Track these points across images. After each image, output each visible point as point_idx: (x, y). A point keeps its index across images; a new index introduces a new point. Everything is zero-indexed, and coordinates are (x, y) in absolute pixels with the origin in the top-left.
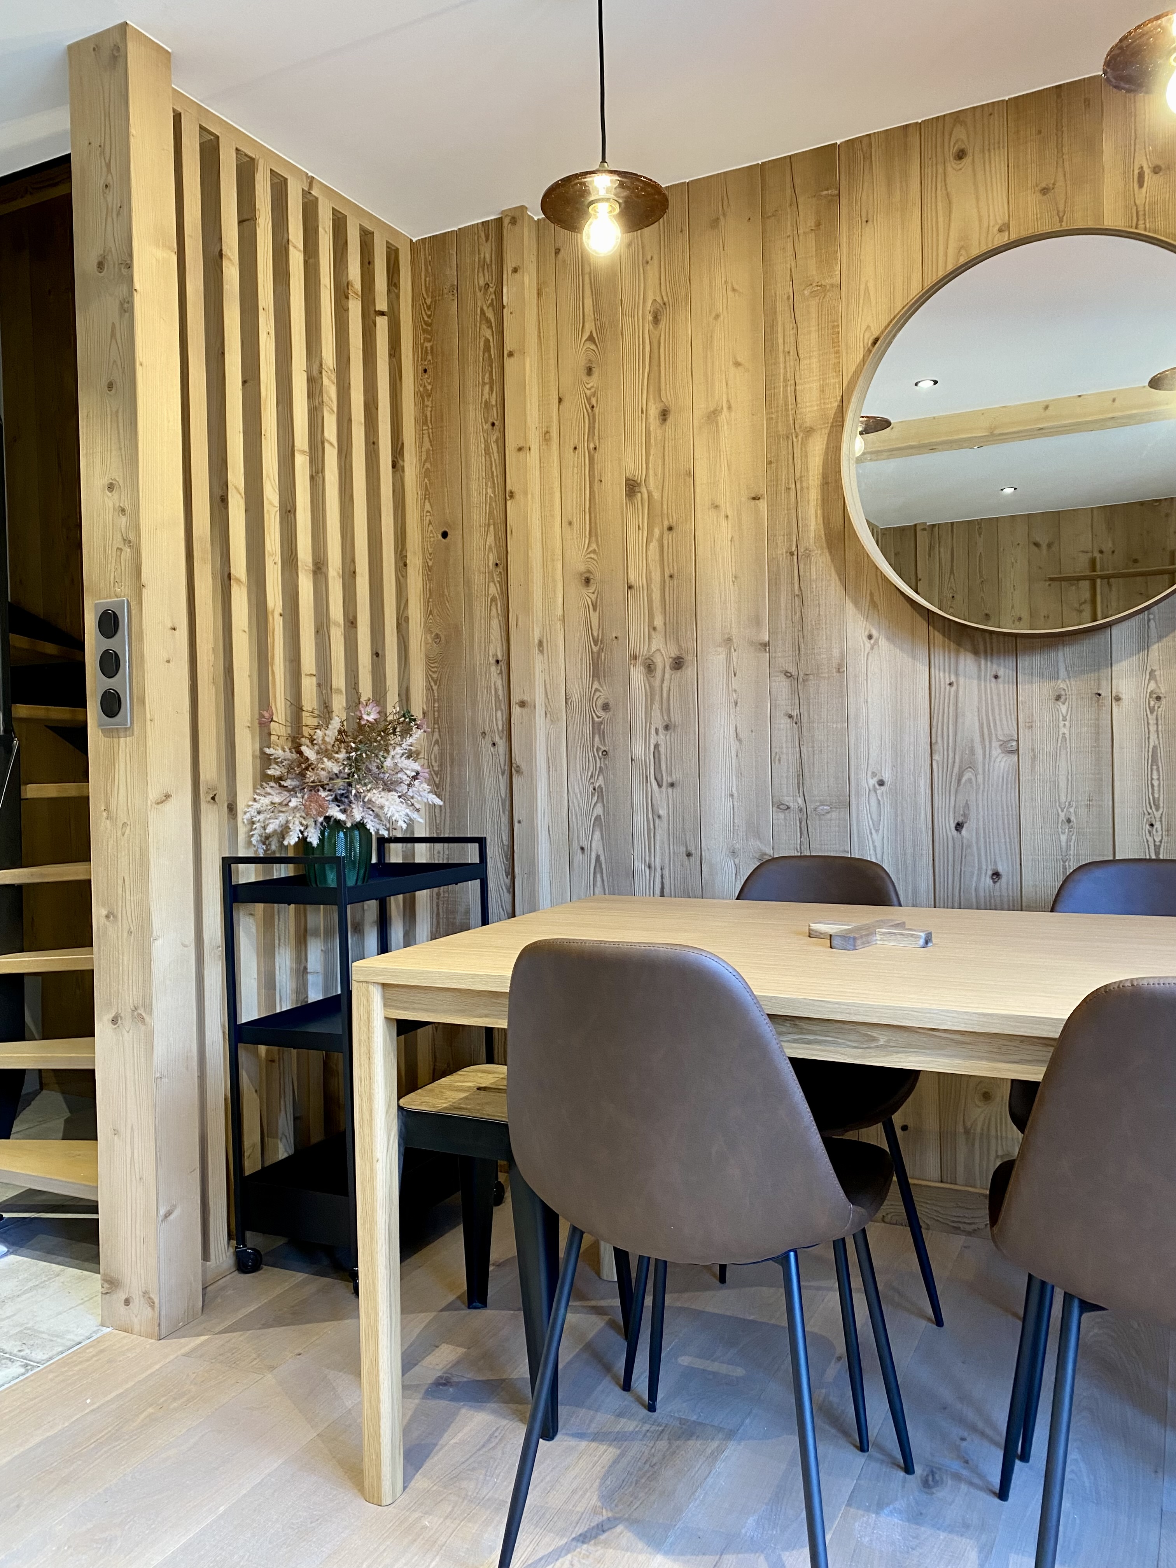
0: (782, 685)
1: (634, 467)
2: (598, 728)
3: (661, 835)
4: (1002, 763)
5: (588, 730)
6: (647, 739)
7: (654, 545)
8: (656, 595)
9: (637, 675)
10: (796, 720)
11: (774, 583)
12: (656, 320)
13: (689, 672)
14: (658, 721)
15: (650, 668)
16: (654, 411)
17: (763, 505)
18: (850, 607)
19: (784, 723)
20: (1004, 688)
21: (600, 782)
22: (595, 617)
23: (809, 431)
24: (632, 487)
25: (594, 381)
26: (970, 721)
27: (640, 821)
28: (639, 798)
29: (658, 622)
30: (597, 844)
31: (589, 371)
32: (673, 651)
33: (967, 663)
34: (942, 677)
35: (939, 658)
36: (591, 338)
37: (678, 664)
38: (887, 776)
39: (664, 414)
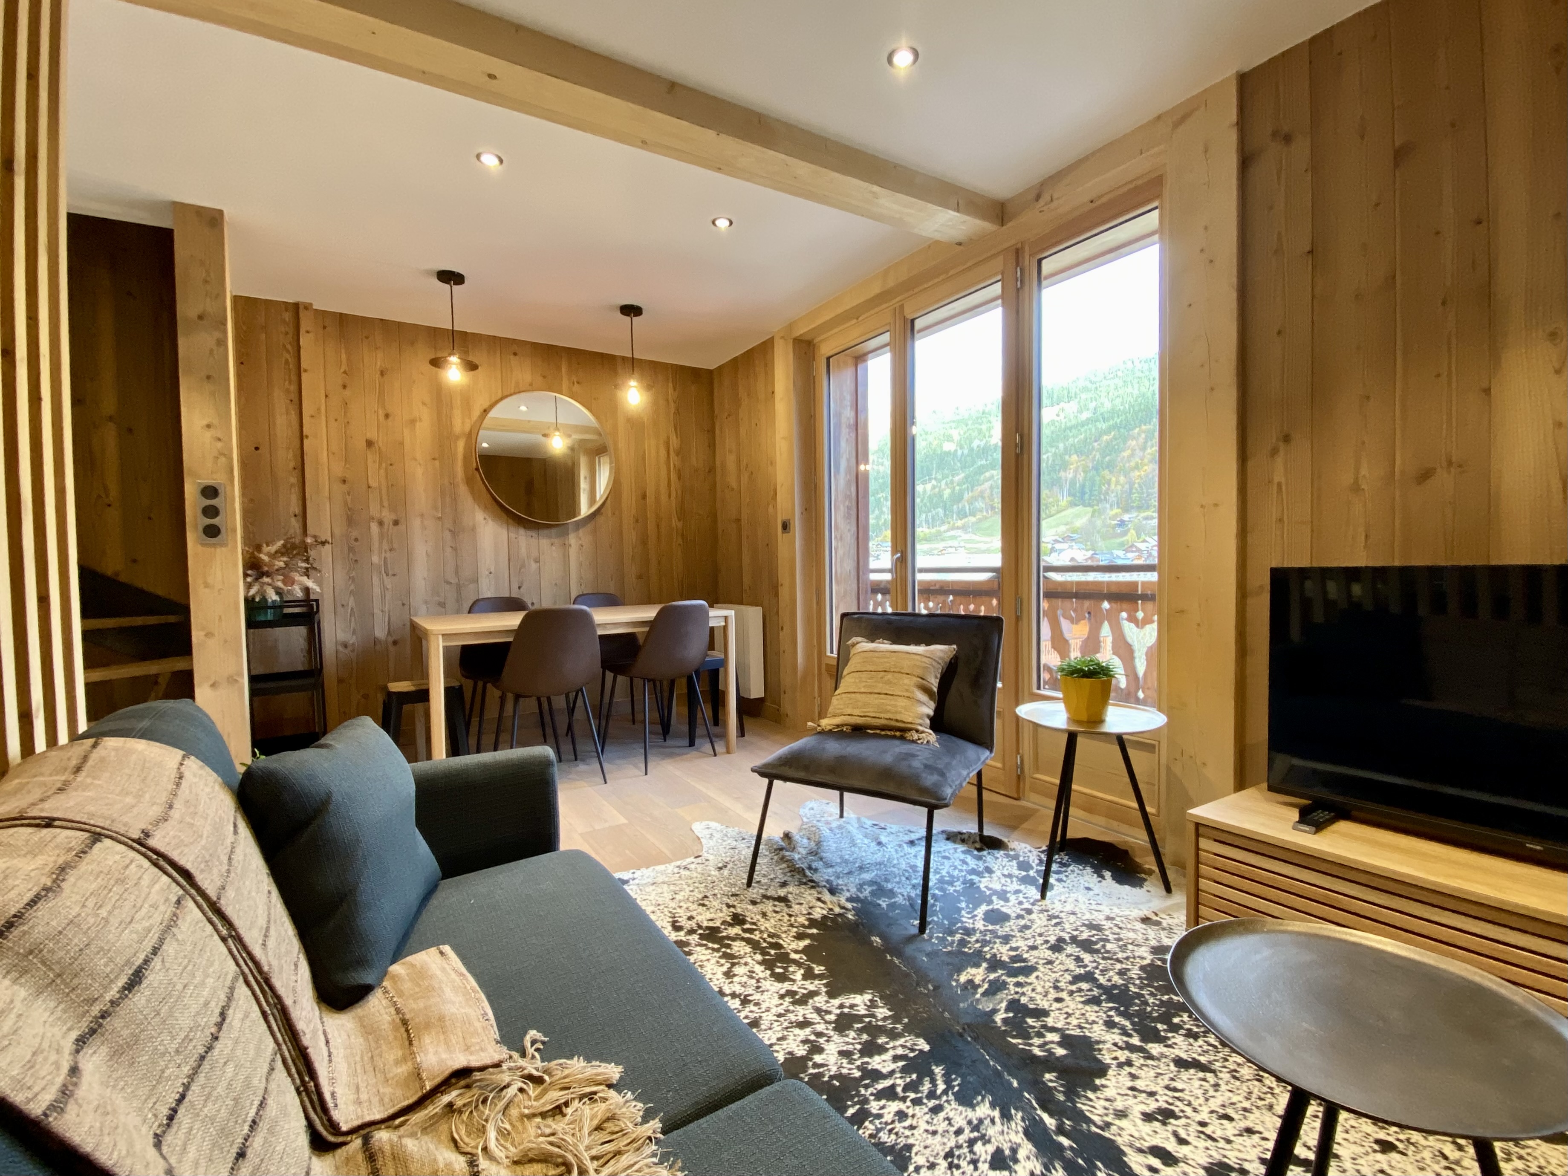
0: (448, 535)
1: (372, 434)
2: (351, 549)
3: (388, 595)
4: (534, 566)
5: (346, 549)
6: (380, 553)
7: (382, 472)
8: (384, 492)
9: (374, 528)
10: (455, 549)
11: (443, 494)
12: (382, 374)
13: (402, 527)
14: (386, 546)
15: (381, 523)
16: (381, 413)
17: (437, 463)
18: (476, 507)
19: (449, 550)
20: (534, 542)
21: (353, 574)
22: (349, 498)
23: (457, 438)
24: (370, 444)
25: (347, 392)
26: (523, 551)
27: (377, 591)
28: (376, 581)
29: (386, 504)
30: (351, 602)
31: (344, 387)
32: (394, 517)
33: (522, 531)
34: (512, 535)
35: (512, 529)
36: (345, 372)
37: (396, 523)
38: (492, 570)
39: (387, 416)
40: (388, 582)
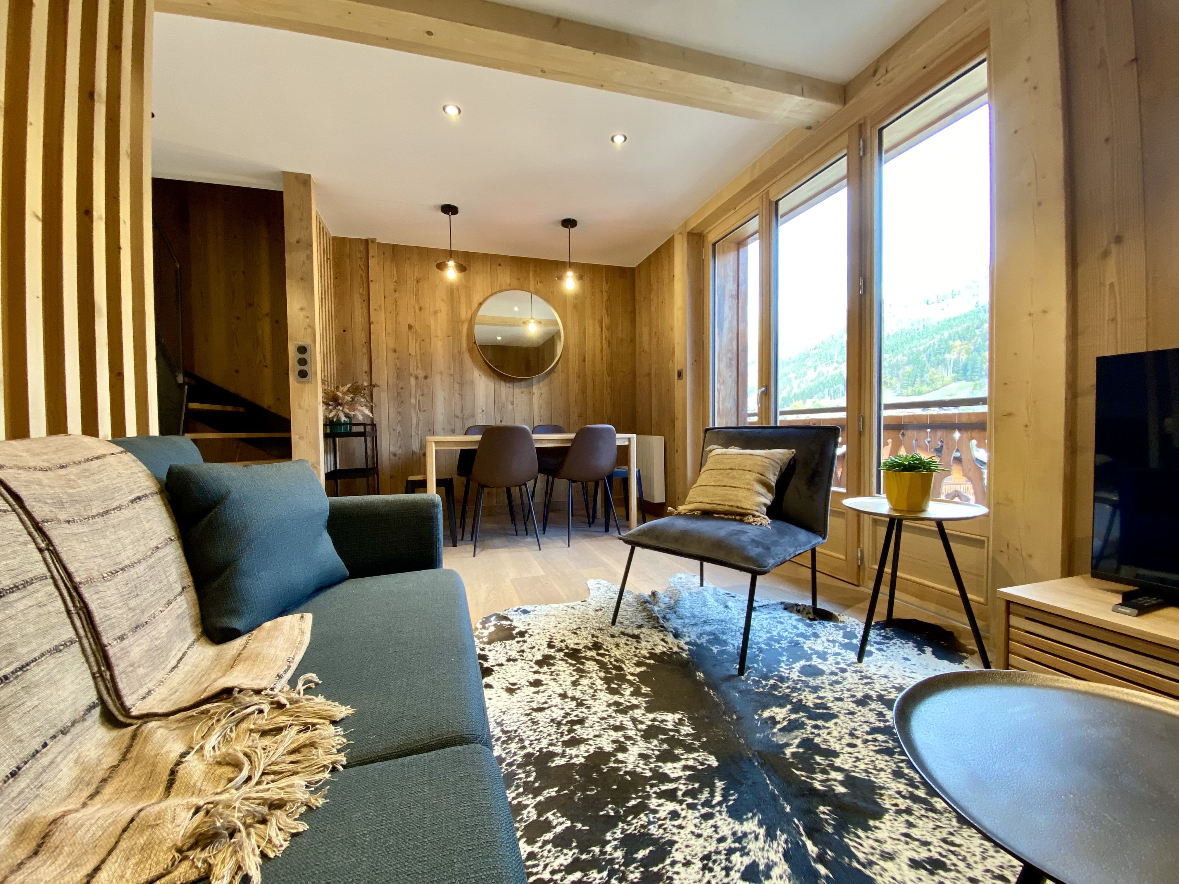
0: (457, 386)
1: (411, 321)
2: (399, 394)
3: (420, 425)
4: (510, 407)
5: (396, 395)
6: (416, 398)
7: (418, 344)
8: (418, 358)
9: (413, 380)
10: (461, 395)
11: (454, 359)
12: (418, 282)
13: (429, 380)
14: (419, 393)
15: (416, 378)
16: (417, 307)
17: (451, 338)
18: (475, 368)
19: (457, 395)
20: (511, 390)
21: (400, 410)
22: (398, 362)
23: (463, 322)
24: (410, 327)
25: (397, 295)
26: (504, 396)
27: (414, 421)
28: (413, 415)
29: (420, 365)
30: (399, 428)
31: (395, 291)
32: (424, 374)
33: (503, 383)
34: (497, 387)
35: (496, 382)
36: (396, 282)
37: (426, 378)
38: (484, 409)
39: (420, 309)
40: (421, 415)
